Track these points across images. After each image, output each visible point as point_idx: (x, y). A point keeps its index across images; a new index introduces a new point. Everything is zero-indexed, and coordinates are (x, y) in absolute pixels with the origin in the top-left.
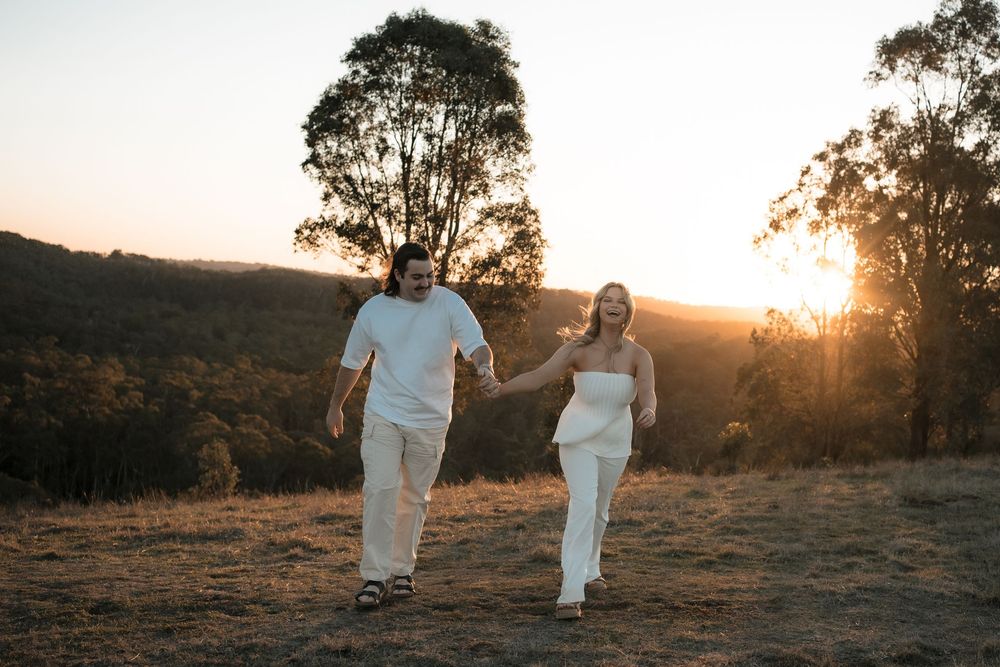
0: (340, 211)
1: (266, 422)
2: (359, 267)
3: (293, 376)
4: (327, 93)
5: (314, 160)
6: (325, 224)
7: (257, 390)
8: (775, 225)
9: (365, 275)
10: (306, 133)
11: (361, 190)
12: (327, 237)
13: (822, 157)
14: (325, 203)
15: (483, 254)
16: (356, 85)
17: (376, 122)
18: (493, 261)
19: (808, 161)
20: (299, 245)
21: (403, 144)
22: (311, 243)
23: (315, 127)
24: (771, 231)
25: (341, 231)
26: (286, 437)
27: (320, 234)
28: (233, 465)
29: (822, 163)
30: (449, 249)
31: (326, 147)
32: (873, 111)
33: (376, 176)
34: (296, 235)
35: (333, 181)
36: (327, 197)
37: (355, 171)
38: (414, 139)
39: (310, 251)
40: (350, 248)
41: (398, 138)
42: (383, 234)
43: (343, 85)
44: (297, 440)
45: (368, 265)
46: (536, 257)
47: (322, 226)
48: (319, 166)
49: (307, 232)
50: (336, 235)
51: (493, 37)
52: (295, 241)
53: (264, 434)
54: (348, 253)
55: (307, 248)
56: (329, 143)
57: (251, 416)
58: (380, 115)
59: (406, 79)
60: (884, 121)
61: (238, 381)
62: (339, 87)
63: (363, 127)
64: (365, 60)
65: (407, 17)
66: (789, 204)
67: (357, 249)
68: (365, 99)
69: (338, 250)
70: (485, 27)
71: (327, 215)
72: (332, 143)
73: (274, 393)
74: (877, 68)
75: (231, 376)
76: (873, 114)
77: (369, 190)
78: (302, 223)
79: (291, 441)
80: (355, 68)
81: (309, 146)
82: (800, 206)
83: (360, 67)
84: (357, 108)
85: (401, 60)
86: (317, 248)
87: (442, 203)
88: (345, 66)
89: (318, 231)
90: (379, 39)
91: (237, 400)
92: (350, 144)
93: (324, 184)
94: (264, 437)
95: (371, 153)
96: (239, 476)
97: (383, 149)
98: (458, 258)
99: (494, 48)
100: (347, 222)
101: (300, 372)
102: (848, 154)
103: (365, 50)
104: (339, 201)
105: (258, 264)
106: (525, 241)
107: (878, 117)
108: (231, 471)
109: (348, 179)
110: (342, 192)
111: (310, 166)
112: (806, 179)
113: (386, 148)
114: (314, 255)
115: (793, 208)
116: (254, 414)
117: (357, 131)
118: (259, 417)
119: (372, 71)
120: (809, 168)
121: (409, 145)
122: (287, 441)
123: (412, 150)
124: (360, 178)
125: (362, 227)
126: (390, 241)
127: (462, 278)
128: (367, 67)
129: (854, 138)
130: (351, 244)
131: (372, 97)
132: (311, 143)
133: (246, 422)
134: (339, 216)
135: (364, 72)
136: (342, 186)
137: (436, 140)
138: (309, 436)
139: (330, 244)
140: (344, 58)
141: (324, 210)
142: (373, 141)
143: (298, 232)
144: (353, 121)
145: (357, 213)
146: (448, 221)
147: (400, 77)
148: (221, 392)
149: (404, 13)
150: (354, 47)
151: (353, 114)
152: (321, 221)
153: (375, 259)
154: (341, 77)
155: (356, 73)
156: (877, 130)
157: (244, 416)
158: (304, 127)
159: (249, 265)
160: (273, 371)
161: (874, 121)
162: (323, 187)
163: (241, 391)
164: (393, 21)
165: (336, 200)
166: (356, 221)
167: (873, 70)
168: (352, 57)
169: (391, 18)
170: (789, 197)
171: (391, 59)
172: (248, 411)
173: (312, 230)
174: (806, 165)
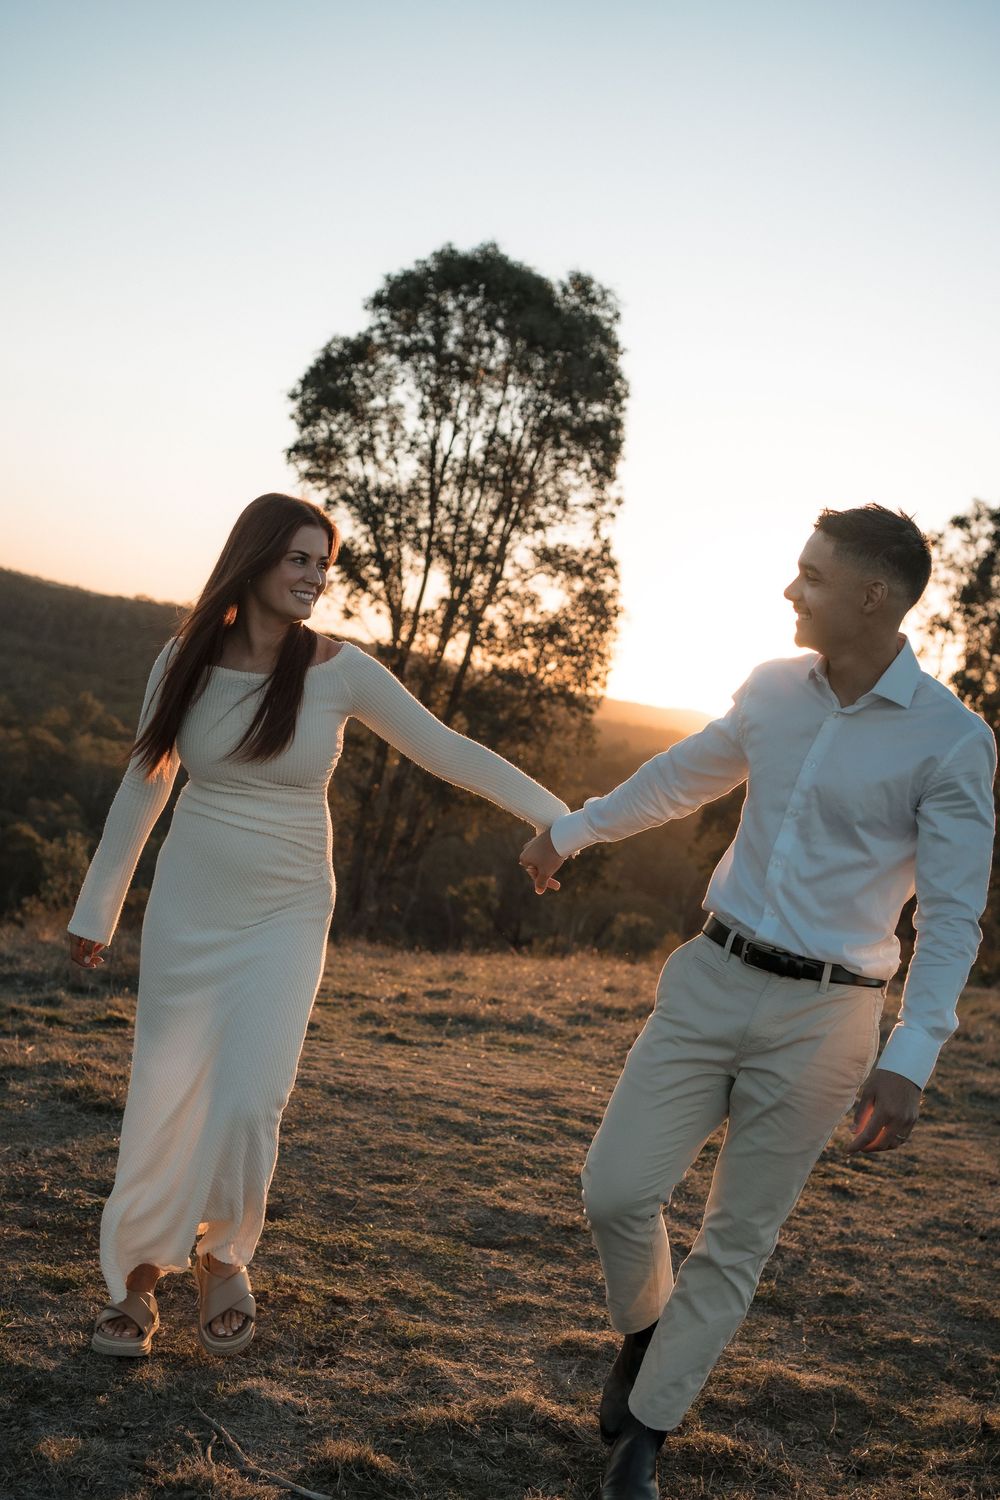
4: (327, 350)
13: (960, 522)
23: (308, 397)
51: (593, 301)
63: (373, 405)
64: (394, 309)
65: (469, 253)
70: (582, 284)
81: (300, 426)
88: (368, 313)
90: (422, 278)
99: (594, 319)
106: (598, 607)
111: (298, 456)
132: (304, 421)
140: (369, 300)
150: (381, 286)
154: (362, 330)
158: (293, 396)
164: (446, 256)
168: (378, 302)
169: (443, 250)
174: (940, 532)
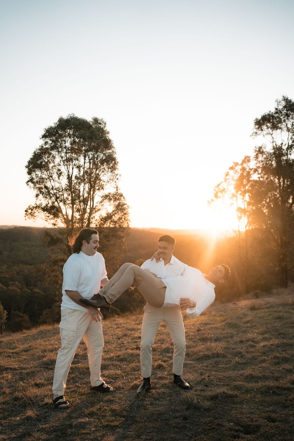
0: (43, 201)
1: (20, 284)
2: (53, 224)
3: (29, 267)
4: (34, 153)
5: (31, 180)
6: (37, 207)
7: (15, 273)
8: (216, 196)
9: (56, 227)
10: (27, 169)
11: (52, 191)
12: (39, 212)
13: (231, 168)
14: (36, 198)
15: (104, 215)
16: (47, 148)
17: (56, 163)
18: (109, 217)
19: (227, 170)
20: (27, 217)
21: (68, 171)
22: (32, 216)
23: (31, 166)
24: (214, 199)
25: (45, 209)
26: (27, 290)
27: (36, 211)
28: (4, 310)
29: (232, 171)
30: (90, 214)
31: (36, 174)
32: (255, 147)
33: (57, 185)
34: (25, 213)
35: (40, 189)
36: (37, 196)
37: (49, 184)
38: (73, 168)
39: (32, 219)
40: (48, 217)
41: (66, 168)
42: (62, 210)
43: (42, 149)
44: (31, 290)
45: (57, 223)
46: (125, 214)
47: (36, 207)
48: (33, 183)
49: (30, 211)
50: (42, 211)
52: (25, 215)
53: (19, 289)
54: (48, 218)
55: (30, 218)
56: (37, 173)
57: (14, 282)
58: (58, 160)
59: (68, 144)
60: (260, 151)
61: (8, 270)
62: (40, 149)
63: (51, 165)
64: (50, 137)
65: (66, 118)
66: (221, 187)
67: (52, 216)
68: (51, 154)
69: (44, 218)
71: (38, 203)
72: (38, 173)
73: (21, 273)
74: (255, 130)
75: (5, 268)
76: (255, 149)
77: (55, 191)
78: (28, 207)
79: (29, 291)
80: (46, 141)
81: (29, 175)
82: (226, 188)
83: (47, 140)
84: (48, 157)
85: (65, 136)
86: (35, 218)
87: (86, 195)
88: (42, 140)
89: (34, 210)
90: (55, 128)
91: (8, 277)
92: (46, 173)
93: (36, 190)
94: (19, 290)
95: (55, 176)
96: (7, 314)
97: (60, 174)
98: (94, 217)
100: (47, 205)
101: (31, 265)
102: (245, 165)
103: (49, 133)
104: (42, 196)
105: (13, 226)
106: (120, 208)
107: (258, 150)
108: (4, 313)
109: (46, 187)
110: (43, 193)
111: (30, 183)
112: (228, 177)
113: (61, 174)
114: (33, 221)
115: (223, 188)
116: (15, 281)
117: (48, 167)
118: (17, 283)
119: (53, 141)
120: (228, 172)
121: (71, 171)
122: (27, 291)
123: (72, 173)
124: (51, 186)
125: (53, 207)
126: (65, 212)
127: (96, 225)
128: (51, 140)
129: (247, 159)
130: (49, 215)
131: (54, 152)
132: (29, 173)
133: (13, 284)
134: (43, 203)
135: (50, 142)
136: (43, 190)
137: (82, 169)
138: (36, 288)
139: (40, 215)
140: (41, 137)
141: (36, 202)
142: (55, 171)
143: (26, 211)
144: (46, 163)
145: (50, 202)
146: (89, 202)
147: (65, 144)
148: (2, 274)
149: (65, 116)
150: (45, 132)
151: (46, 160)
152: (35, 206)
153: (59, 220)
154: (40, 145)
155: (46, 143)
156: (257, 155)
157: (11, 283)
158: (26, 167)
159: (10, 226)
160: (21, 265)
161: (256, 151)
162: (36, 192)
163: (9, 273)
164: (61, 120)
165: (41, 196)
166: (50, 204)
167: (254, 132)
168: (44, 136)
169: (60, 119)
170: (221, 185)
171: (61, 136)
172: (13, 281)
173: (32, 210)
174: (227, 172)
